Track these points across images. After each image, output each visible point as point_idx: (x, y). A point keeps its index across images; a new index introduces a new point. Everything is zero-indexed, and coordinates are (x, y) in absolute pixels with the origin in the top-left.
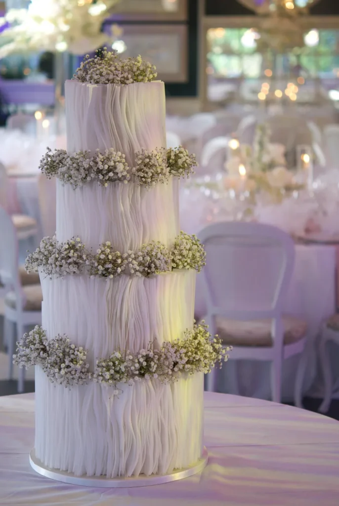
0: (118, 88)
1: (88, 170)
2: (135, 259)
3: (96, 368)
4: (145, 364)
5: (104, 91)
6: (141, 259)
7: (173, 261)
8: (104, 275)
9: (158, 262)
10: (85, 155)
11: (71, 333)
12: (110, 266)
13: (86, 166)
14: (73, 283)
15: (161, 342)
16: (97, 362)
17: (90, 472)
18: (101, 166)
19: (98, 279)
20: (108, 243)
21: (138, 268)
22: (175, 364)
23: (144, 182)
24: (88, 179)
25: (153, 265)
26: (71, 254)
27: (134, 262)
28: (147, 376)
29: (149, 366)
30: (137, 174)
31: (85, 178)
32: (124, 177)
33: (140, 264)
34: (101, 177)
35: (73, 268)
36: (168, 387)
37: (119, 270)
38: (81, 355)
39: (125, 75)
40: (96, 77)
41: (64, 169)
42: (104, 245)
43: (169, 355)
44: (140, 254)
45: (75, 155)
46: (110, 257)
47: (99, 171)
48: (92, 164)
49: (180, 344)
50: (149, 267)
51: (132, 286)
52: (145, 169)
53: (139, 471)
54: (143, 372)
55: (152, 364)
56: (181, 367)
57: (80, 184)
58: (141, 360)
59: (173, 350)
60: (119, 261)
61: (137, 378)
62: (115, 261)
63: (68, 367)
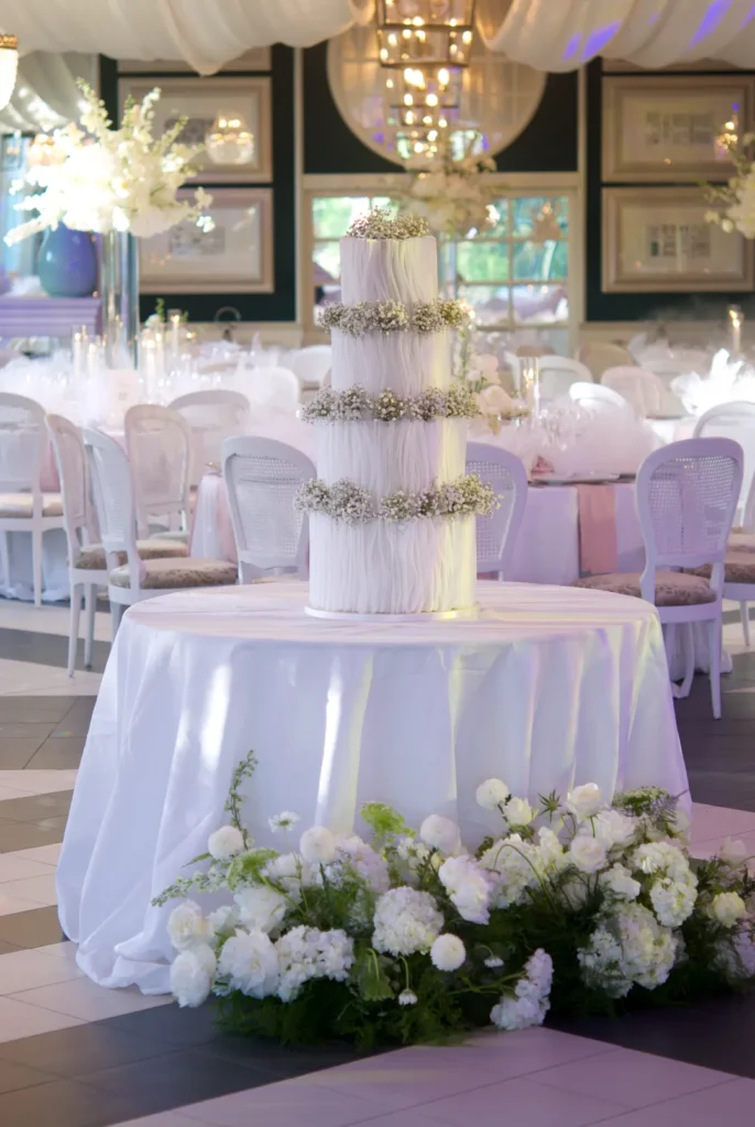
0: (396, 242)
1: (370, 319)
2: (416, 402)
3: (380, 506)
4: (427, 501)
5: (384, 246)
6: (421, 403)
7: (449, 407)
8: (385, 420)
9: (437, 406)
10: (366, 306)
11: (354, 475)
12: (393, 409)
13: (368, 316)
14: (355, 426)
15: (439, 484)
16: (382, 500)
17: (374, 609)
18: (383, 316)
19: (381, 422)
20: (389, 389)
21: (419, 411)
22: (454, 504)
23: (422, 330)
24: (371, 327)
25: (433, 408)
26: (354, 400)
27: (415, 406)
28: (429, 514)
29: (430, 504)
30: (416, 323)
31: (367, 327)
32: (404, 325)
33: (421, 407)
34: (383, 325)
35: (356, 413)
36: (448, 528)
37: (402, 412)
38: (365, 495)
39: (402, 230)
40: (375, 233)
41: (346, 320)
42: (385, 391)
43: (448, 495)
44: (420, 398)
45: (356, 306)
46: (393, 401)
47: (381, 320)
48: (374, 313)
49: (457, 486)
50: (430, 411)
51: (412, 429)
52: (424, 318)
53: (420, 610)
54: (425, 509)
55: (434, 501)
56: (459, 507)
57: (362, 333)
58: (424, 497)
59: (451, 490)
60: (401, 404)
61: (420, 515)
62: (398, 404)
63: (353, 506)
